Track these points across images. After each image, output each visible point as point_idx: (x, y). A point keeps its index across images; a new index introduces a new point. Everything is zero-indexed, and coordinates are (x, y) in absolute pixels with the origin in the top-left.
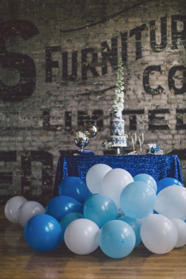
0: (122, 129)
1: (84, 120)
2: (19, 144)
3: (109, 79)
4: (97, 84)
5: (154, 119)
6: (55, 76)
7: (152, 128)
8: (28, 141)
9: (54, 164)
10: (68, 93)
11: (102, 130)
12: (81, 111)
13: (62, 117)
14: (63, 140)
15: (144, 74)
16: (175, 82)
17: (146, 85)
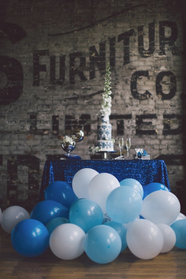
0: (109, 134)
1: (71, 125)
2: (6, 147)
3: (97, 84)
4: (85, 89)
5: (142, 124)
6: (42, 80)
7: (140, 133)
8: (14, 145)
9: (40, 168)
10: (55, 97)
11: (90, 135)
12: (68, 115)
13: (49, 121)
14: (50, 144)
15: (132, 79)
16: (163, 88)
17: (134, 90)
